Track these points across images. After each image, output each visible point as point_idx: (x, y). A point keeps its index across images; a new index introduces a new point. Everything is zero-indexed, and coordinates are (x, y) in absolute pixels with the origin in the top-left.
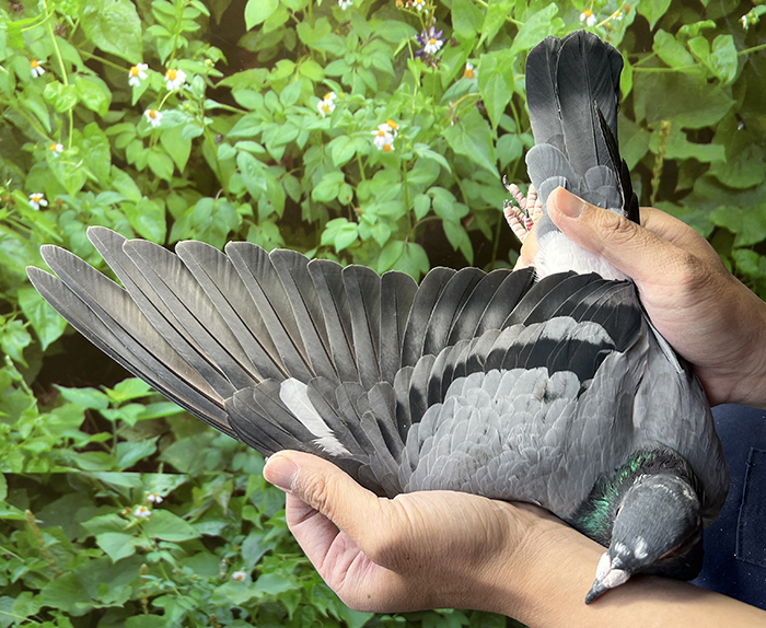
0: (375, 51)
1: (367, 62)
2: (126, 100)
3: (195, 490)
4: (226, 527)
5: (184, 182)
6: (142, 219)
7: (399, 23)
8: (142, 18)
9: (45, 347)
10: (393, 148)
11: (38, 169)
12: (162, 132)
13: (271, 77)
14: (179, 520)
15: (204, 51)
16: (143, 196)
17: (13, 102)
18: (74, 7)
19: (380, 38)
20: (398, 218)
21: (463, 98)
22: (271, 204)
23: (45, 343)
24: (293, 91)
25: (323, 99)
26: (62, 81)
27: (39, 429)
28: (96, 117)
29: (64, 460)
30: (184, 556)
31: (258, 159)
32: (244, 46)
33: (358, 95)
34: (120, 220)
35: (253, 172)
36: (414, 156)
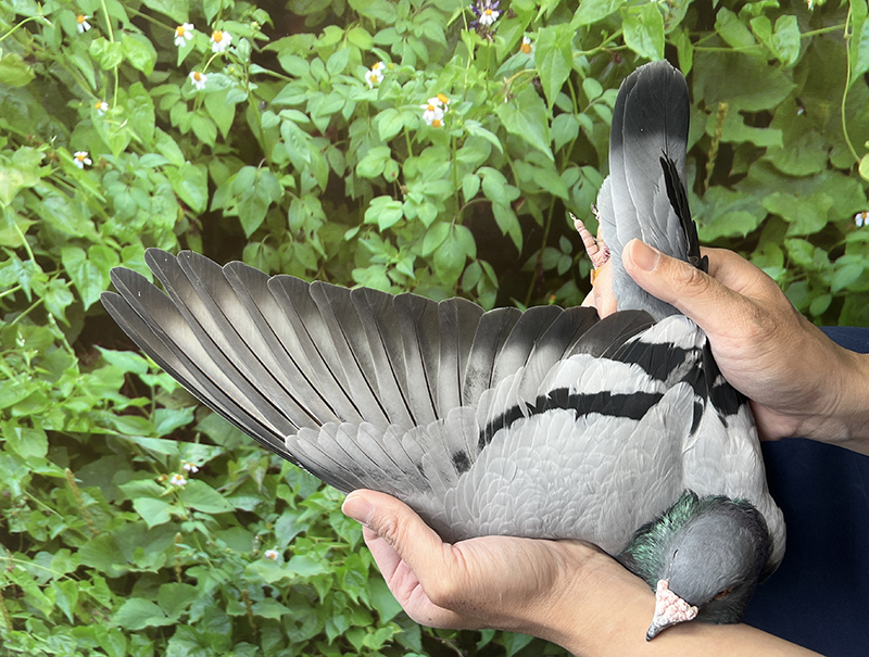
0: (427, 20)
1: (418, 32)
2: (171, 61)
3: (230, 464)
4: (260, 504)
5: (226, 149)
6: (185, 184)
9: (86, 308)
10: (443, 124)
11: (83, 127)
12: (206, 95)
13: (318, 43)
14: (214, 492)
15: (251, 12)
16: (186, 160)
17: (59, 57)
19: (433, 6)
20: (445, 198)
21: (518, 74)
22: (315, 178)
23: (87, 303)
24: (340, 59)
25: (371, 70)
26: (108, 38)
27: (80, 389)
28: (142, 76)
29: (104, 422)
30: (218, 529)
31: (302, 129)
32: (291, 9)
33: (407, 66)
34: (163, 184)
35: (296, 142)
36: (464, 133)
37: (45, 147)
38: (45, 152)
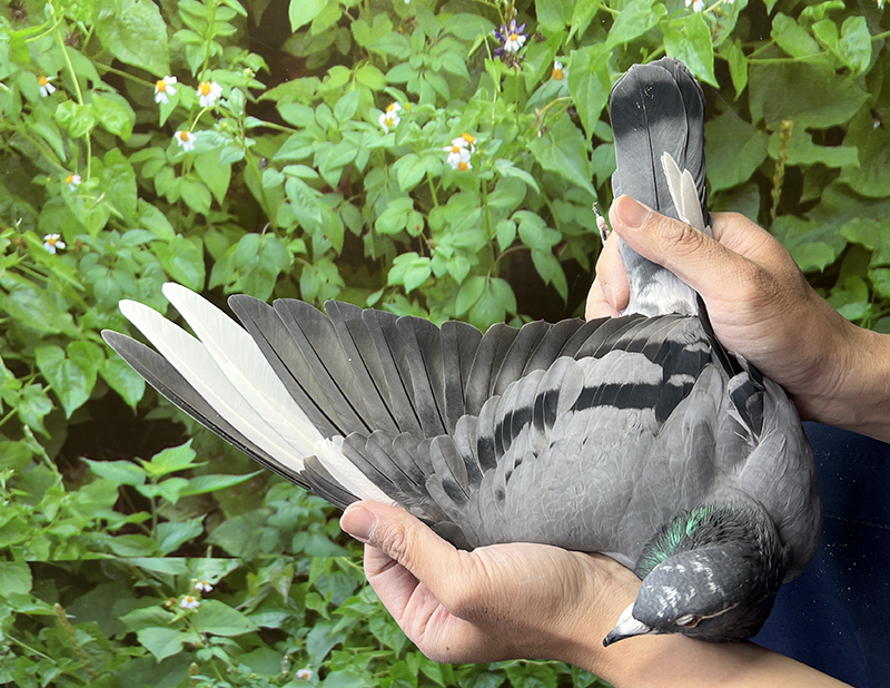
0: (445, 51)
1: (436, 65)
2: (152, 121)
3: (250, 576)
4: (287, 618)
5: (224, 216)
6: (177, 261)
7: (473, 16)
8: (167, 22)
9: (69, 415)
10: (470, 167)
11: (53, 206)
12: (196, 157)
13: (323, 87)
14: (232, 612)
15: (242, 59)
16: (177, 234)
17: (19, 127)
18: (87, 11)
19: (451, 35)
20: (478, 249)
21: (551, 104)
22: (328, 240)
23: (70, 410)
24: (349, 103)
25: (385, 112)
26: (76, 101)
27: (66, 509)
28: (118, 142)
29: (96, 545)
30: (240, 653)
31: (310, 186)
32: (289, 50)
34: (150, 263)
35: (304, 201)
36: (495, 174)
37: (9, 233)
38: (9, 238)
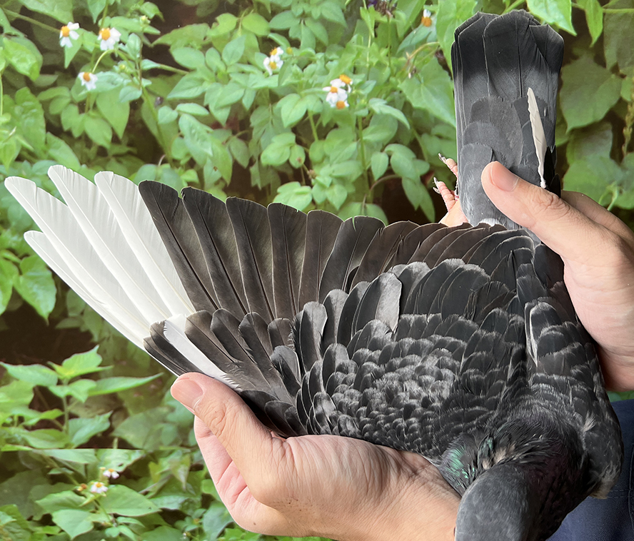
1: (316, 13)
2: (58, 63)
3: (151, 465)
4: (186, 501)
5: (123, 149)
10: (347, 105)
12: (98, 95)
13: (212, 33)
14: (137, 495)
15: (138, 7)
16: (81, 164)
20: (354, 178)
21: (420, 48)
22: (218, 171)
24: (236, 48)
25: (269, 56)
28: (28, 81)
29: (14, 438)
30: (145, 530)
31: (201, 122)
33: (307, 49)
35: (196, 136)
36: (369, 112)
